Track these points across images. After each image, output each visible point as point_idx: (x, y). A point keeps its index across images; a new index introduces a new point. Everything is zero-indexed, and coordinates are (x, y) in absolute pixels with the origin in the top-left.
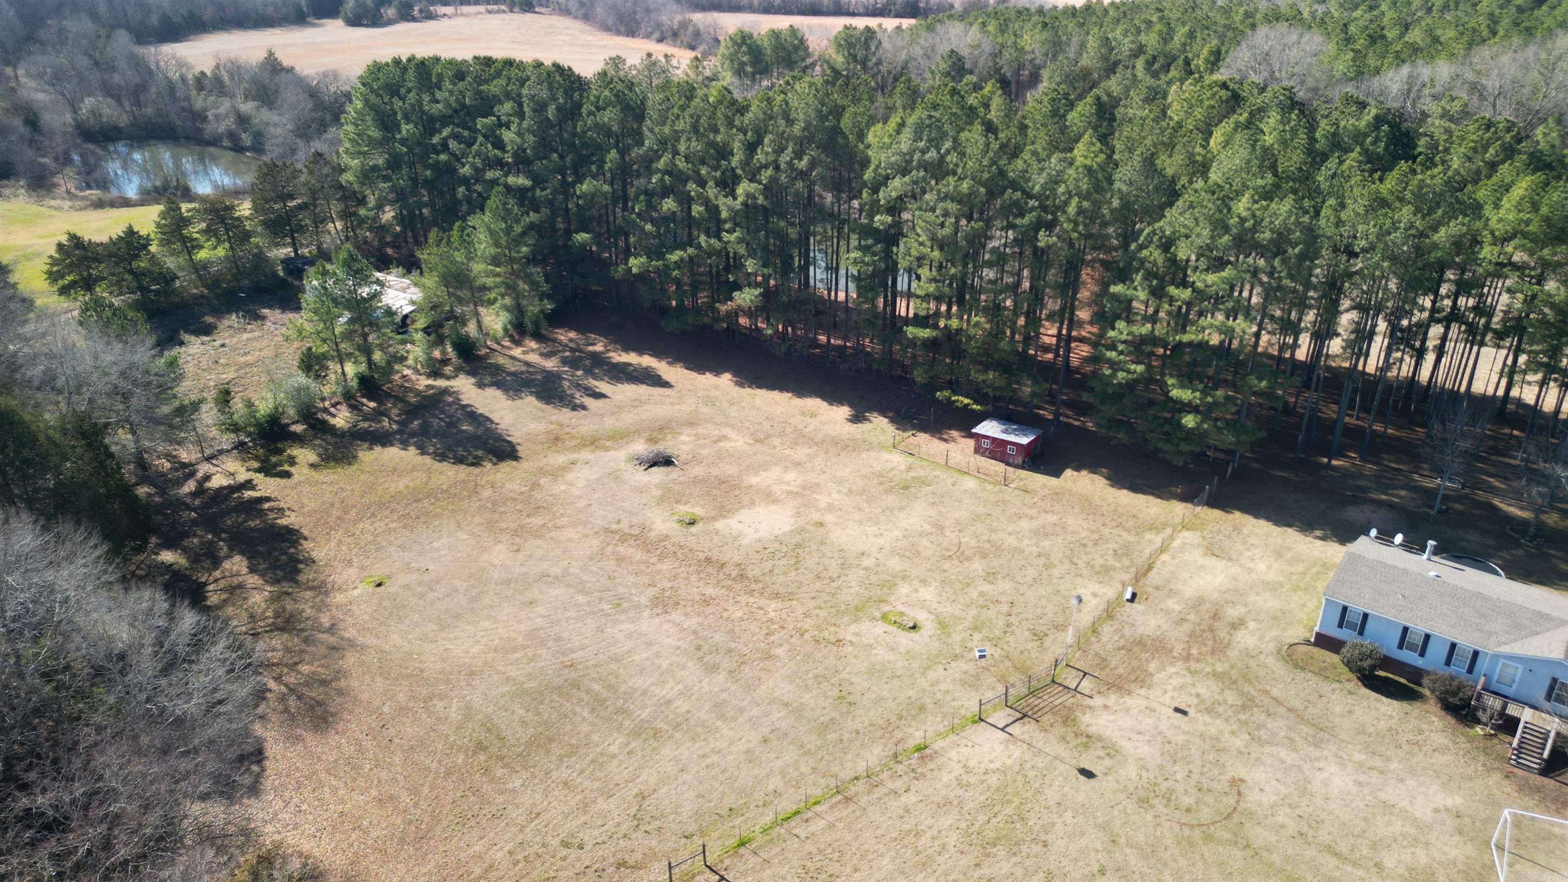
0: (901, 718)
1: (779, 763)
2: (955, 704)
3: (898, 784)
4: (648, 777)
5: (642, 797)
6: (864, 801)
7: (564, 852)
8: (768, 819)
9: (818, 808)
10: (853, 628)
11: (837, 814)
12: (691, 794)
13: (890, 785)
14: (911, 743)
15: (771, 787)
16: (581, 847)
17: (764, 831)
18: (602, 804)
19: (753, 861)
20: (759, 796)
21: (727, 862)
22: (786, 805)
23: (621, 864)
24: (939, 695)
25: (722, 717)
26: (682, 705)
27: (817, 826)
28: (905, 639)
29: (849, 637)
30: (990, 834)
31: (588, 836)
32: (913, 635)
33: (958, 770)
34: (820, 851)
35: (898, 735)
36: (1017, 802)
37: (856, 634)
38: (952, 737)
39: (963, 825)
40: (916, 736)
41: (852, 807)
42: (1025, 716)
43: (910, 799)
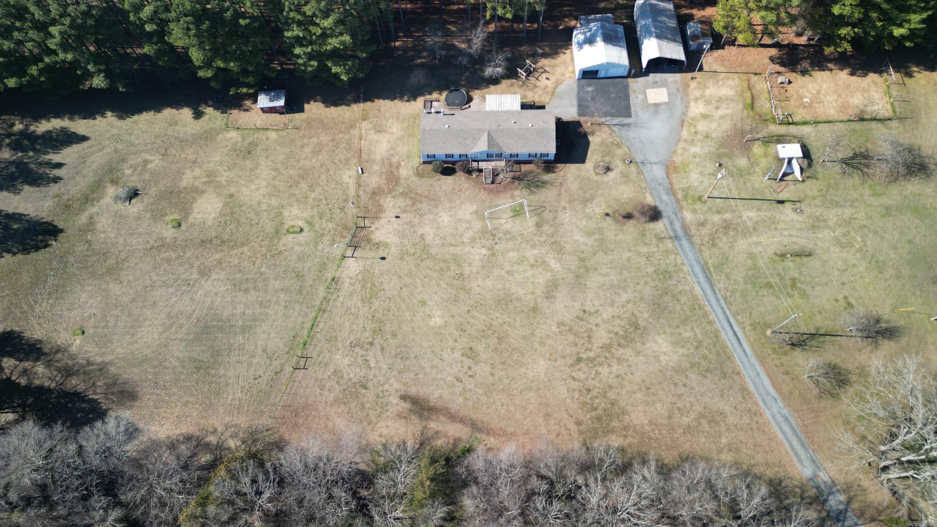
0: (320, 272)
1: (296, 312)
2: (333, 255)
3: (335, 296)
4: (260, 343)
5: (264, 351)
6: (329, 308)
7: (257, 381)
8: (306, 332)
9: (318, 320)
10: (281, 243)
11: (325, 318)
12: (278, 340)
13: (332, 298)
14: (330, 280)
15: (300, 322)
16: (260, 377)
17: (308, 337)
18: (255, 361)
19: (311, 347)
20: (298, 327)
21: (305, 353)
22: (308, 325)
23: (276, 373)
24: (327, 255)
25: (266, 308)
26: (249, 312)
27: (321, 325)
28: (301, 237)
29: (283, 248)
30: (368, 296)
31: (260, 372)
32: (303, 234)
33: (348, 280)
34: (327, 332)
35: (324, 279)
36: (369, 280)
37: (284, 245)
38: (340, 269)
39: (360, 298)
40: (329, 276)
41: (327, 313)
42: (356, 247)
43: (341, 299)
